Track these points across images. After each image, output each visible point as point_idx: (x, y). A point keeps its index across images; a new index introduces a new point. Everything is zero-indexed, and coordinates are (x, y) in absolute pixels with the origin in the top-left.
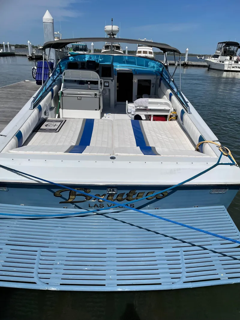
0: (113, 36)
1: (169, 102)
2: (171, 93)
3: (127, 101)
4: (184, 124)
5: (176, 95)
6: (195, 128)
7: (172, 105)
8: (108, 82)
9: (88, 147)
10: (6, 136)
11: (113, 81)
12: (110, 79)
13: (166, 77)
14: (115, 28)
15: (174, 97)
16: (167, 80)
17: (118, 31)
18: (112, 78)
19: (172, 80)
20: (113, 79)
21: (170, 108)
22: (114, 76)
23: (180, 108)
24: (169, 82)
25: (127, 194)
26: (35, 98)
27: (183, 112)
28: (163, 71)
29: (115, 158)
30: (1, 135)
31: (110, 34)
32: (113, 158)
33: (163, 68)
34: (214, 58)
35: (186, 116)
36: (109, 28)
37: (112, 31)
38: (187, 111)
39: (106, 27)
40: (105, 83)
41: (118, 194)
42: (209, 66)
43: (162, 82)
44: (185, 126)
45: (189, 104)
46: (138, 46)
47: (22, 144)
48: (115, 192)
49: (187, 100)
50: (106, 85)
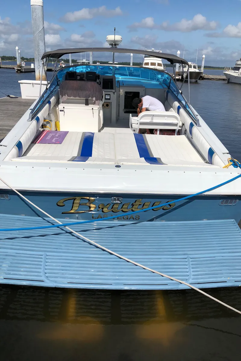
0: (115, 46)
1: (177, 115)
2: (179, 106)
3: (131, 114)
4: (194, 138)
5: (185, 108)
6: (204, 141)
7: (181, 119)
8: (109, 95)
9: (90, 158)
10: (6, 146)
11: (115, 93)
12: (111, 92)
13: (174, 90)
14: (118, 38)
15: (182, 110)
16: (175, 93)
17: (121, 41)
18: (114, 91)
19: (180, 91)
20: (116, 92)
21: (178, 122)
22: (117, 88)
23: (189, 121)
24: (177, 95)
25: (132, 204)
26: (33, 110)
27: (191, 125)
28: (170, 83)
29: (120, 166)
30: (1, 146)
31: (112, 45)
32: (118, 166)
33: (171, 80)
34: (233, 71)
35: (195, 129)
36: (111, 37)
37: (115, 41)
38: (196, 125)
39: (108, 36)
40: (107, 96)
41: (123, 204)
42: (229, 79)
43: (169, 94)
44: (194, 140)
45: (199, 117)
46: (145, 57)
47: (23, 154)
48: (120, 201)
49: (196, 113)
50: (107, 98)
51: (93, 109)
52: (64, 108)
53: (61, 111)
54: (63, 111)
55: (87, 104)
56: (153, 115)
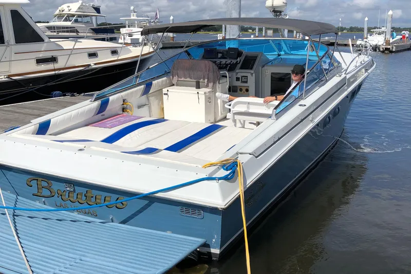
8: (247, 77)
12: (249, 73)
50: (244, 80)
51: (198, 93)
52: (168, 91)
53: (165, 94)
54: (166, 94)
55: (198, 87)
56: (249, 103)
